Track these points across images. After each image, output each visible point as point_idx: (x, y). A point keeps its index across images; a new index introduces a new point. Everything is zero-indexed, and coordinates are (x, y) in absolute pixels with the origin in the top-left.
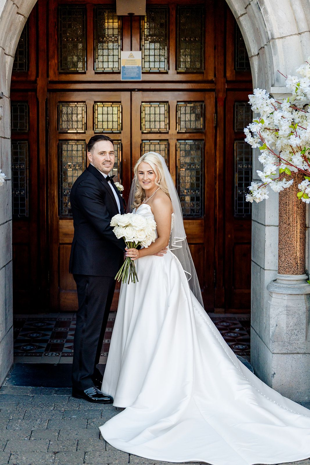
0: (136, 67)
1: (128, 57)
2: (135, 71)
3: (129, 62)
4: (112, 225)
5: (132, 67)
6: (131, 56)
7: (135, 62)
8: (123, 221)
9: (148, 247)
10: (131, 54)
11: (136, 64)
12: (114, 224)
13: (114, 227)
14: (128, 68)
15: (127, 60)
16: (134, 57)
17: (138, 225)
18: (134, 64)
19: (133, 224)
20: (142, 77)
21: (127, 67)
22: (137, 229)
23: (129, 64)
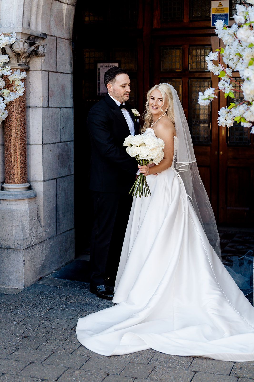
0: (224, 15)
1: (218, 6)
2: (223, 18)
3: (219, 11)
4: (126, 145)
5: (221, 14)
6: (220, 5)
7: (223, 10)
8: (137, 141)
9: (158, 164)
10: (220, 4)
11: (224, 12)
12: (127, 144)
13: (127, 147)
14: (217, 16)
15: (217, 9)
16: (222, 6)
17: (151, 144)
18: (222, 12)
19: (146, 144)
20: (229, 23)
21: (217, 14)
22: (151, 148)
23: (219, 12)
